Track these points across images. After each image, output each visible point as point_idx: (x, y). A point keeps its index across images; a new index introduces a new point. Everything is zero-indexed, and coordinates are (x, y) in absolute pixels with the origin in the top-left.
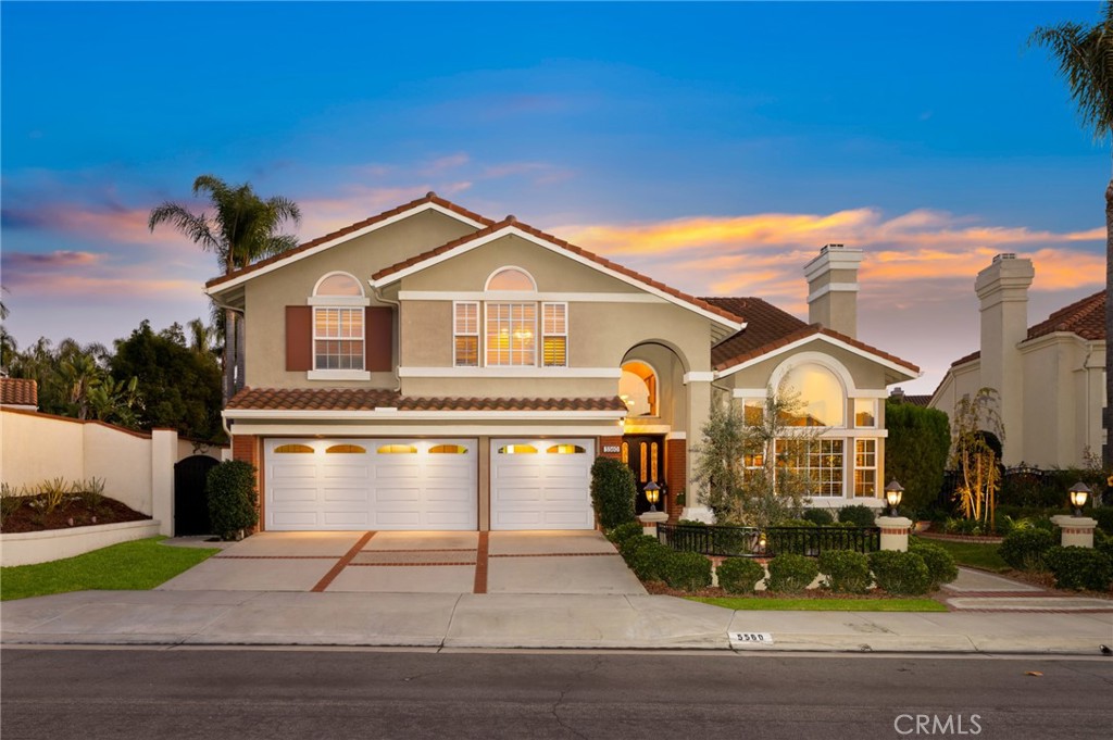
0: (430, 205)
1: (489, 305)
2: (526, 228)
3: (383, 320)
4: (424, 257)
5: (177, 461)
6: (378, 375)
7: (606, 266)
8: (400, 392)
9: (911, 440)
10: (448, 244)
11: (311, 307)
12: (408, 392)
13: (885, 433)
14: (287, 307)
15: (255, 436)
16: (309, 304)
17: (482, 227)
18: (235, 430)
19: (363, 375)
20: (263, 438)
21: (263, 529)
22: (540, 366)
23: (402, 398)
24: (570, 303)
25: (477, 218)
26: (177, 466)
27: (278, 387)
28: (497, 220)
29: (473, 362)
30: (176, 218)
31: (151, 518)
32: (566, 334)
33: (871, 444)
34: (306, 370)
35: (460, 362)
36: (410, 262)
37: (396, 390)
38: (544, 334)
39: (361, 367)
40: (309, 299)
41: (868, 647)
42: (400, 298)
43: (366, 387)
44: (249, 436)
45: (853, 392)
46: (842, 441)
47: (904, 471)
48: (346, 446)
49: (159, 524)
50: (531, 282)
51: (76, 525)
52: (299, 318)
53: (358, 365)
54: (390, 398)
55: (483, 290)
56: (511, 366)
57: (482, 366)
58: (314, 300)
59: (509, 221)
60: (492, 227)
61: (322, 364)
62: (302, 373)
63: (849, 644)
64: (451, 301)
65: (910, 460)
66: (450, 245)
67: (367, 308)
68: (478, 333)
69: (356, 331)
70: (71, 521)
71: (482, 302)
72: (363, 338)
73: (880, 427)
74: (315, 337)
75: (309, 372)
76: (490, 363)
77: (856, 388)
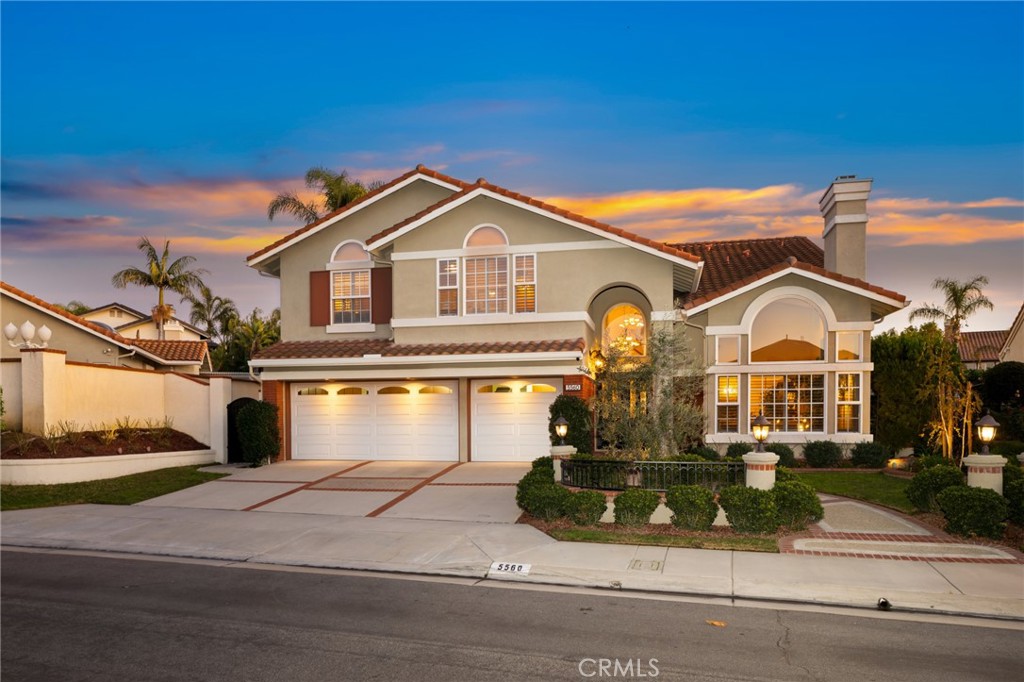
0: (419, 176)
1: (467, 260)
2: (493, 189)
3: (382, 278)
4: (407, 222)
5: (230, 402)
6: (381, 326)
7: (566, 217)
8: (393, 341)
9: (904, 373)
10: (428, 208)
11: (329, 272)
12: (400, 340)
13: (871, 367)
14: (312, 273)
15: (281, 382)
16: (327, 269)
17: (458, 190)
18: (264, 377)
19: (368, 327)
20: (288, 383)
21: (289, 458)
22: (511, 313)
23: (393, 346)
24: (538, 253)
25: (456, 183)
26: (230, 407)
27: (303, 339)
28: (471, 183)
29: (454, 312)
30: (290, 207)
31: (208, 448)
32: (535, 282)
33: (856, 378)
34: (325, 325)
35: (443, 312)
36: (396, 228)
37: (390, 339)
38: (515, 284)
39: (368, 321)
40: (328, 265)
41: (619, 584)
42: (392, 259)
43: (370, 337)
44: (274, 381)
45: (834, 324)
46: (822, 376)
47: (897, 406)
48: (352, 387)
49: (214, 453)
50: (503, 237)
51: (123, 454)
52: (320, 281)
53: (365, 319)
54: (384, 346)
55: (461, 247)
56: (486, 314)
57: (462, 315)
58: (332, 265)
59: (478, 185)
60: (467, 189)
61: (338, 320)
62: (322, 328)
63: (602, 580)
64: (435, 259)
65: (903, 393)
66: (429, 210)
67: (372, 269)
68: (458, 286)
69: (364, 291)
70: (120, 450)
71: (461, 258)
72: (369, 296)
73: (865, 361)
74: (332, 297)
75: (328, 327)
76: (468, 312)
77: (838, 321)
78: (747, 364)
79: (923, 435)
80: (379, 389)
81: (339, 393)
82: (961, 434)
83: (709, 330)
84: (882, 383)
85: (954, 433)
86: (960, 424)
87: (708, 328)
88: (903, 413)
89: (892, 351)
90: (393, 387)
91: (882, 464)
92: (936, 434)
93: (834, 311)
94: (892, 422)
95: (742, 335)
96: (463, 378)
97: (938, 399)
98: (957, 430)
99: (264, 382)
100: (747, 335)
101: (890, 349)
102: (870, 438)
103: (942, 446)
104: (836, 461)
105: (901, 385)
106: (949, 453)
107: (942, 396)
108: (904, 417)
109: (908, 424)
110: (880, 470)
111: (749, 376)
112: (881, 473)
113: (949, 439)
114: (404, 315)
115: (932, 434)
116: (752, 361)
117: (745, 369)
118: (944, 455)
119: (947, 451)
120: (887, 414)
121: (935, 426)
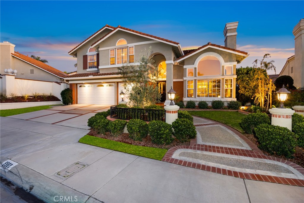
1: (117, 49)
2: (121, 28)
7: (140, 34)
9: (247, 79)
11: (87, 55)
13: (236, 77)
14: (83, 56)
17: (113, 29)
19: (96, 69)
20: (77, 84)
22: (128, 63)
24: (135, 46)
28: (116, 27)
29: (114, 64)
32: (134, 54)
37: (99, 72)
38: (129, 55)
40: (87, 53)
42: (99, 50)
44: (73, 84)
47: (245, 89)
50: (126, 42)
52: (85, 57)
55: (116, 46)
59: (118, 27)
60: (115, 29)
61: (90, 68)
62: (85, 70)
64: (109, 49)
67: (97, 54)
68: (114, 56)
73: (234, 75)
74: (88, 62)
75: (87, 69)
76: (117, 64)
77: (225, 62)
78: (196, 77)
79: (252, 99)
80: (97, 85)
81: (88, 87)
82: (268, 98)
83: (185, 67)
84: (240, 82)
85: (265, 98)
86: (267, 95)
87: (184, 66)
88: (247, 92)
89: (244, 72)
90: (100, 85)
91: (238, 108)
92: (258, 98)
93: (224, 59)
94: (243, 95)
95: (195, 68)
96: (116, 82)
97: (258, 86)
98: (266, 97)
99: (70, 84)
100: (196, 68)
101: (243, 71)
102: (235, 100)
103: (260, 102)
104: (222, 107)
105: (246, 83)
106: (263, 105)
107: (260, 84)
108: (247, 93)
109: (249, 95)
110: (237, 110)
111: (197, 80)
112: (237, 111)
113: (263, 100)
114: (102, 65)
115: (256, 98)
116: (198, 76)
117: (195, 78)
118: (261, 106)
119: (262, 105)
120: (242, 92)
121: (257, 95)
